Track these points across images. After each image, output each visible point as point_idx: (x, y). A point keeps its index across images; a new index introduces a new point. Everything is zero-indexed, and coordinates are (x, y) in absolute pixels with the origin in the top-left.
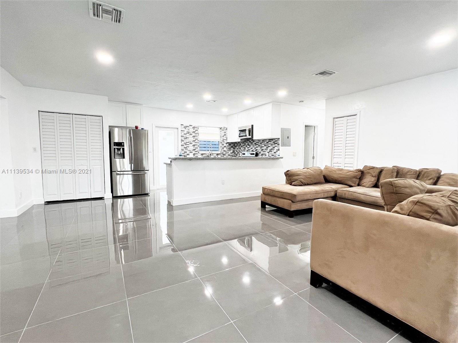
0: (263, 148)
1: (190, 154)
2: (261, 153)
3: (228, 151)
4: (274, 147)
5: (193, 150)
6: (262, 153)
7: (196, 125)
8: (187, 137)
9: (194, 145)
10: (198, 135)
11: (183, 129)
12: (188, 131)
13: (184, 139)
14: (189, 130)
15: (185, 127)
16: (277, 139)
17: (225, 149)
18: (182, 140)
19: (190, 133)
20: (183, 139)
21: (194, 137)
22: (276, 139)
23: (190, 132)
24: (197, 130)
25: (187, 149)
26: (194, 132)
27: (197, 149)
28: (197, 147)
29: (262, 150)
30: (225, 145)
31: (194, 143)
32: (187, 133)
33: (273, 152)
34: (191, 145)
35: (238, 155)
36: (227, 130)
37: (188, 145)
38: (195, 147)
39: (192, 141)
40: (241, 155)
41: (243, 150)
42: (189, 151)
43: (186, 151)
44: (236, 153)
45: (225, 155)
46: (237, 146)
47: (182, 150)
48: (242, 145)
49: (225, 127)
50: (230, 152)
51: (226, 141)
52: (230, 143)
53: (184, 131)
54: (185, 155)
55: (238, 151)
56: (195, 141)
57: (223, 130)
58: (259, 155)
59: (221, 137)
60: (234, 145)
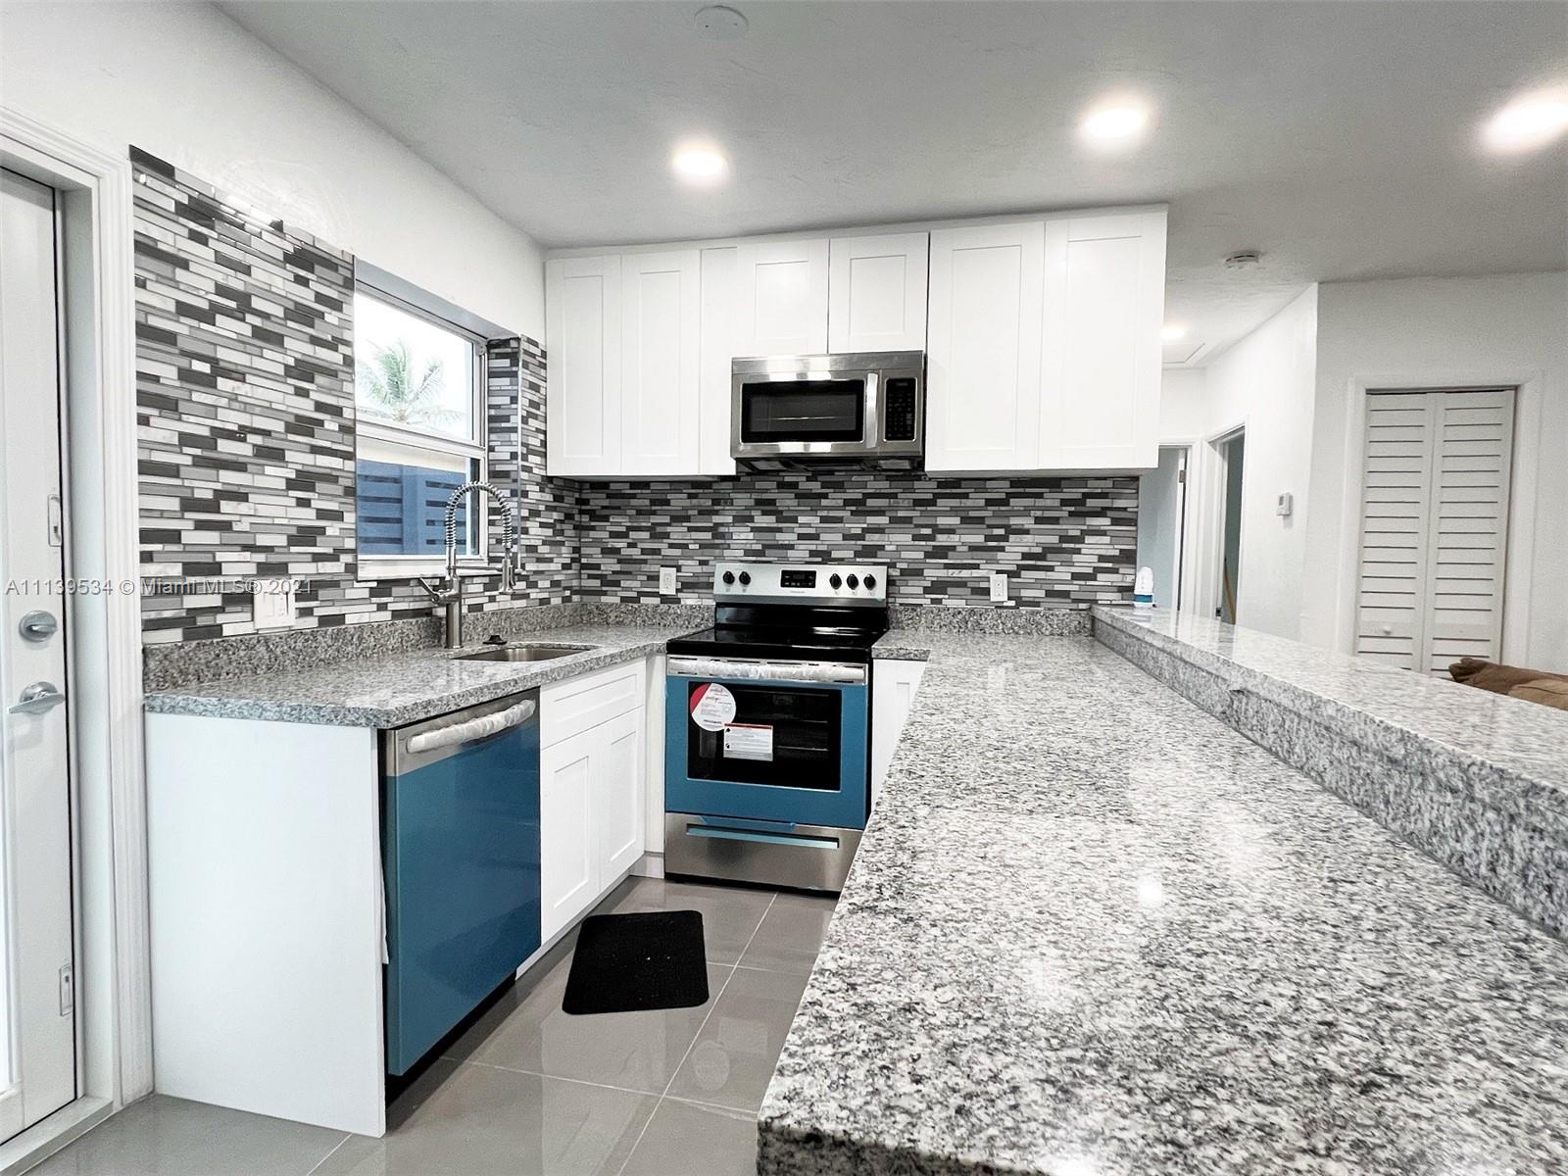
4: (1080, 539)
5: (293, 541)
9: (304, 481)
10: (349, 361)
11: (171, 237)
12: (237, 282)
13: (186, 375)
14: (242, 268)
15: (200, 218)
16: (1109, 483)
18: (153, 389)
19: (251, 319)
20: (168, 373)
21: (304, 371)
22: (1090, 483)
23: (256, 305)
24: (337, 305)
25: (224, 525)
26: (300, 315)
28: (333, 506)
30: (534, 493)
34: (275, 475)
35: (623, 584)
36: (544, 366)
37: (239, 466)
38: (316, 504)
39: (278, 426)
40: (668, 584)
41: (702, 546)
42: (246, 548)
43: (211, 550)
44: (597, 567)
45: (533, 585)
46: (619, 508)
47: (146, 536)
48: (685, 509)
49: (535, 344)
50: (560, 555)
51: (537, 460)
52: (558, 488)
53: (184, 264)
54: (191, 602)
55: (626, 552)
56: (317, 431)
57: (526, 365)
58: (903, 590)
59: (496, 422)
60: (580, 502)
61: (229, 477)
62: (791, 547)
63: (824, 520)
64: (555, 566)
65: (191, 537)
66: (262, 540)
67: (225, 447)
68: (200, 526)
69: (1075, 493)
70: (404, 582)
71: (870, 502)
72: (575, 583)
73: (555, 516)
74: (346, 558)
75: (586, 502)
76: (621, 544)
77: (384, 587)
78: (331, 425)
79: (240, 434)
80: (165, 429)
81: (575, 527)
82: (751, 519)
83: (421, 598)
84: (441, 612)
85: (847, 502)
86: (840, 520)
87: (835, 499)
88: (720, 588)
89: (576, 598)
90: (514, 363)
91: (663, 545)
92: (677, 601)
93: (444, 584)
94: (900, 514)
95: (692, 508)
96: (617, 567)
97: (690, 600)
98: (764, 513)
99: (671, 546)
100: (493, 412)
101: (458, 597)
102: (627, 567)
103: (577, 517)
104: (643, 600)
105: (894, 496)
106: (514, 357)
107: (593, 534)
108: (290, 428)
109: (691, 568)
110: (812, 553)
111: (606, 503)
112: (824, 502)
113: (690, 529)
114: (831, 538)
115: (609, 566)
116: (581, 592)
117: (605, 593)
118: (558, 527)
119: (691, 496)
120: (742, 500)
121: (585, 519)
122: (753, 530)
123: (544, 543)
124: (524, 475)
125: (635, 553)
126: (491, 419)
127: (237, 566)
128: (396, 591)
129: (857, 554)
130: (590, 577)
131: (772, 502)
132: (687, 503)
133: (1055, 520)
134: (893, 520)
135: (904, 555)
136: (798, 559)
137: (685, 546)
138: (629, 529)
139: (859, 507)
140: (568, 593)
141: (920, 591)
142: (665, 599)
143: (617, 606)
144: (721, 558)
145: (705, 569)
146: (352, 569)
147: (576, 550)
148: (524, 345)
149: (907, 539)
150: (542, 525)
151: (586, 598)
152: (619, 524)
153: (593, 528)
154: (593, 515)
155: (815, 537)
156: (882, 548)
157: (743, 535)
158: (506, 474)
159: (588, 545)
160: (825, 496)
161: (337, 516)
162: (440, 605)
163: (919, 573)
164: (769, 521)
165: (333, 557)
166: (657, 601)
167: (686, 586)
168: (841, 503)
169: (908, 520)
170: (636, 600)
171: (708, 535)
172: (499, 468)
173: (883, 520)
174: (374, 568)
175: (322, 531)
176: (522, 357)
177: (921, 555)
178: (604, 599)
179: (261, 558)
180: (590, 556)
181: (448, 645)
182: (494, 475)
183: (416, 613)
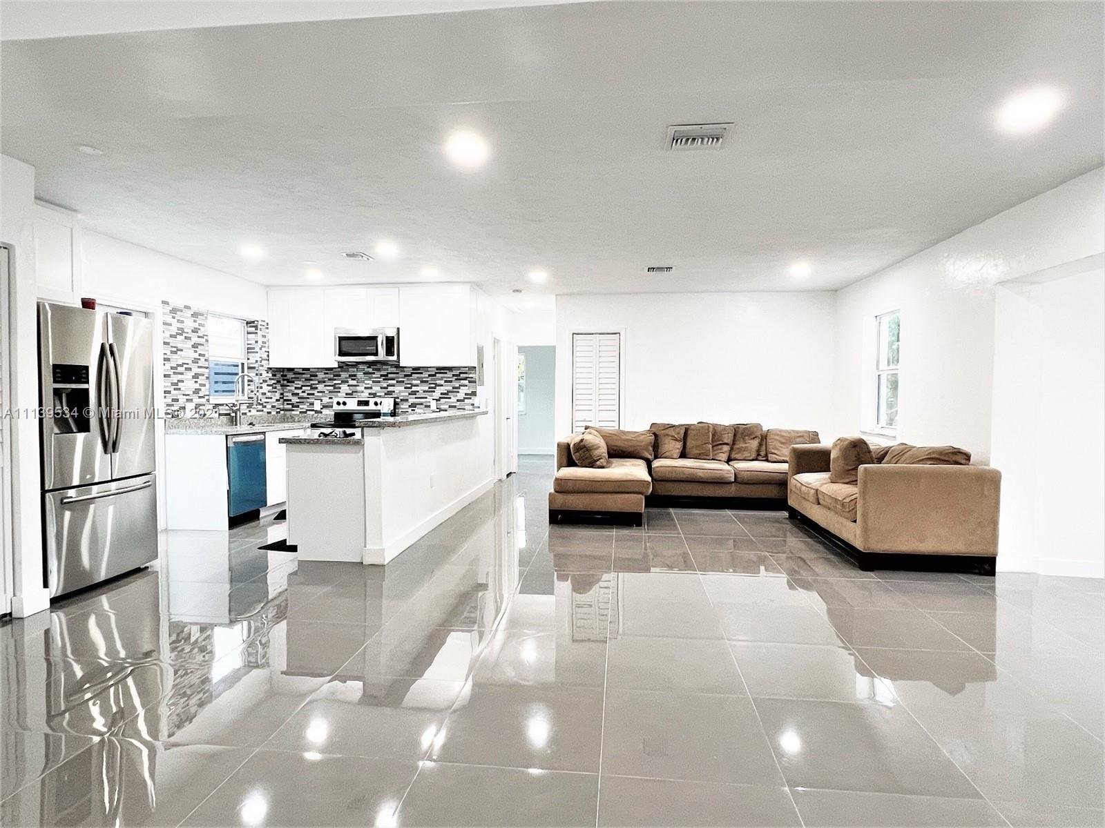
0: (414, 389)
1: (187, 405)
2: (409, 400)
3: (269, 395)
4: (459, 388)
5: (194, 393)
6: (412, 400)
7: (202, 309)
8: (180, 346)
9: (196, 376)
10: (207, 341)
11: (169, 319)
12: (180, 325)
13: (172, 352)
14: (183, 322)
15: (174, 311)
16: (467, 369)
17: (266, 389)
18: (166, 356)
19: (184, 335)
20: (168, 353)
21: (195, 346)
22: (462, 369)
23: (185, 331)
24: (204, 325)
25: (179, 389)
26: (195, 331)
27: (203, 388)
28: (203, 383)
29: (414, 393)
30: (265, 374)
31: (195, 370)
32: (178, 334)
33: (454, 399)
34: (190, 375)
35: (300, 406)
37: (182, 374)
38: (199, 382)
39: (190, 362)
40: (317, 406)
41: (330, 392)
42: (184, 395)
43: (177, 395)
44: (290, 400)
45: (265, 407)
46: (298, 378)
47: (165, 392)
48: (323, 378)
49: (264, 321)
50: (275, 396)
51: (266, 362)
52: (273, 371)
53: (170, 325)
54: (174, 408)
55: (301, 394)
56: (199, 361)
57: (261, 329)
58: (402, 406)
59: (250, 350)
60: (282, 376)
61: (180, 377)
63: (373, 382)
64: (274, 400)
65: (173, 392)
66: (187, 393)
67: (179, 369)
68: (175, 389)
69: (457, 372)
70: (223, 405)
72: (282, 407)
73: (273, 382)
74: (206, 397)
76: (299, 391)
77: (216, 406)
78: (202, 359)
79: (182, 365)
80: (168, 365)
81: (281, 386)
82: (347, 382)
83: (227, 410)
84: (233, 415)
85: (382, 376)
86: (379, 382)
87: (377, 374)
88: (336, 407)
89: (282, 412)
91: (315, 392)
92: (321, 412)
93: (234, 405)
95: (326, 378)
96: (298, 400)
97: (325, 411)
98: (352, 379)
99: (318, 392)
100: (249, 346)
101: (239, 409)
102: (301, 400)
103: (282, 382)
104: (308, 412)
105: (398, 373)
106: (256, 327)
107: (288, 388)
108: (193, 362)
109: (326, 400)
110: (370, 394)
111: (293, 376)
112: (374, 376)
113: (325, 386)
114: (376, 389)
115: (295, 400)
116: (284, 410)
117: (293, 410)
118: (274, 385)
119: (325, 374)
120: (344, 375)
121: (285, 382)
122: (348, 386)
123: (269, 392)
124: (261, 368)
125: (305, 395)
126: (248, 349)
127: (182, 400)
128: (220, 407)
129: (386, 394)
130: (287, 404)
131: (355, 376)
132: (324, 376)
133: (451, 381)
134: (397, 382)
135: (402, 394)
136: (364, 396)
137: (324, 392)
138: (302, 386)
139: (386, 377)
140: (278, 410)
141: (407, 407)
142: (316, 412)
143: (298, 415)
144: (337, 396)
145: (331, 400)
146: (208, 400)
147: (282, 394)
148: (260, 323)
149: (403, 388)
150: (268, 385)
151: (286, 412)
152: (298, 384)
153: (288, 386)
154: (288, 381)
155: (371, 388)
156: (394, 392)
157: (345, 388)
158: (254, 368)
159: (287, 392)
160: (374, 373)
161: (204, 385)
162: (233, 412)
163: (407, 400)
164: (354, 382)
165: (203, 397)
166: (314, 412)
167: (324, 407)
168: (379, 376)
169: (403, 382)
170: (306, 412)
171: (332, 388)
172: (251, 366)
173: (394, 382)
174: (214, 400)
175: (200, 390)
176: (259, 327)
177: (407, 394)
178: (293, 412)
179: (187, 397)
180: (288, 396)
181: (236, 425)
182: (249, 368)
183: (226, 415)
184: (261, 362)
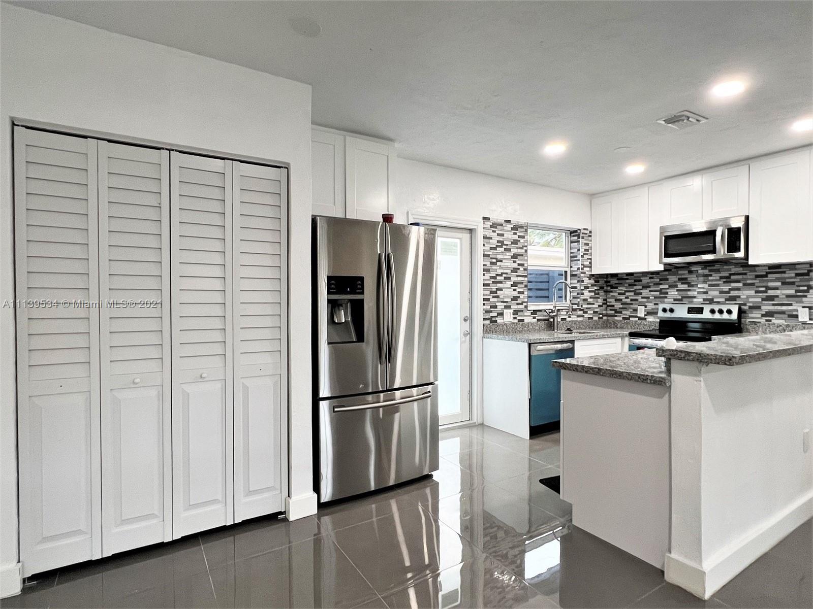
0: (771, 293)
1: (505, 311)
2: (763, 307)
3: (590, 300)
5: (512, 300)
6: (767, 308)
7: (522, 221)
8: (499, 257)
9: (515, 284)
10: (526, 251)
11: (489, 233)
12: (501, 239)
13: (492, 263)
14: (503, 235)
15: (494, 226)
17: (586, 294)
18: (485, 267)
19: (504, 247)
20: (488, 264)
21: (515, 256)
23: (505, 243)
24: (523, 237)
25: (498, 297)
26: (515, 242)
27: (522, 296)
28: (522, 290)
29: (771, 298)
30: (586, 281)
31: (514, 279)
32: (497, 246)
34: (509, 283)
35: (623, 312)
36: (590, 236)
37: (501, 282)
38: (517, 290)
39: (509, 271)
40: (641, 312)
41: (655, 298)
42: (502, 302)
43: (494, 302)
44: (613, 306)
45: (586, 312)
46: (622, 284)
47: (484, 300)
48: (648, 283)
49: (587, 230)
50: (597, 302)
51: (588, 269)
52: (597, 278)
53: (491, 238)
54: (492, 314)
55: (625, 300)
56: (518, 271)
57: (583, 238)
58: (750, 315)
59: (573, 258)
60: (606, 282)
61: (499, 285)
62: (695, 297)
63: (710, 285)
64: (596, 306)
65: (492, 300)
66: (505, 300)
67: (498, 278)
68: (494, 297)
70: (540, 311)
71: (733, 277)
72: (604, 312)
73: (595, 288)
74: (525, 304)
75: (609, 282)
76: (622, 297)
77: (535, 312)
78: (521, 269)
79: (501, 275)
80: (488, 276)
81: (604, 291)
82: (676, 286)
83: (546, 316)
84: (552, 320)
85: (721, 278)
86: (718, 285)
87: (716, 276)
88: (661, 314)
89: (605, 318)
90: (579, 238)
91: (639, 298)
92: (645, 319)
93: (553, 312)
94: (749, 282)
95: (651, 282)
96: (621, 306)
97: (650, 319)
98: (682, 284)
99: (642, 298)
100: (572, 255)
101: (556, 316)
102: (625, 306)
103: (605, 288)
104: (631, 319)
105: (745, 274)
106: (579, 236)
107: (611, 294)
108: (512, 271)
109: (651, 306)
110: (704, 300)
111: (617, 282)
112: (710, 278)
113: (650, 291)
114: (713, 293)
115: (618, 306)
116: (607, 315)
117: (616, 316)
118: (597, 292)
119: (650, 278)
120: (673, 279)
121: (609, 288)
122: (677, 290)
123: (590, 298)
124: (582, 275)
125: (628, 301)
126: (571, 257)
127: (500, 306)
128: (538, 313)
129: (727, 300)
130: (611, 310)
131: (686, 279)
132: (649, 281)
134: (744, 285)
135: (751, 300)
136: (698, 302)
137: (648, 298)
138: (626, 291)
139: (728, 280)
140: (601, 316)
141: (760, 316)
142: (640, 318)
143: (621, 321)
144: (663, 302)
145: (656, 306)
146: (526, 307)
147: (604, 300)
148: (583, 231)
149: (752, 293)
150: (589, 291)
151: (609, 318)
152: (622, 290)
153: (612, 292)
154: (612, 287)
155: (706, 293)
156: (739, 297)
157: (673, 293)
158: (576, 275)
159: (609, 298)
160: (711, 275)
161: (523, 293)
162: (551, 318)
163: (759, 308)
164: (685, 287)
165: (521, 304)
166: (637, 319)
167: (649, 313)
168: (718, 278)
169: (753, 284)
170: (628, 319)
171: (658, 293)
172: (574, 273)
173: (740, 285)
174: (532, 307)
175: (519, 297)
176: (581, 235)
177: (760, 300)
178: (616, 318)
179: (505, 304)
180: (611, 302)
181: (553, 330)
182: (572, 275)
183: (544, 320)
184: (582, 269)
